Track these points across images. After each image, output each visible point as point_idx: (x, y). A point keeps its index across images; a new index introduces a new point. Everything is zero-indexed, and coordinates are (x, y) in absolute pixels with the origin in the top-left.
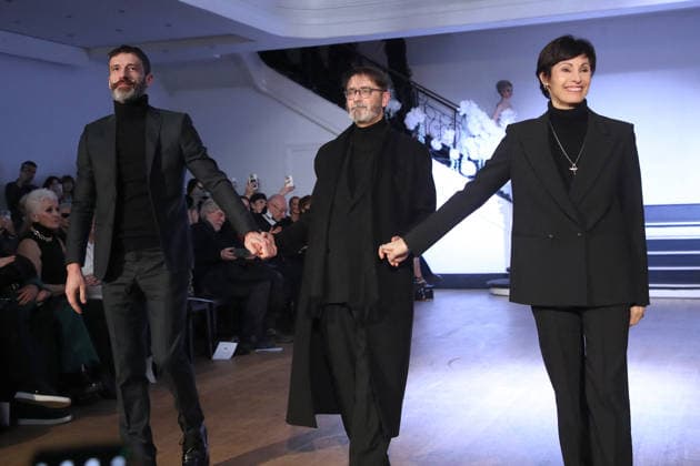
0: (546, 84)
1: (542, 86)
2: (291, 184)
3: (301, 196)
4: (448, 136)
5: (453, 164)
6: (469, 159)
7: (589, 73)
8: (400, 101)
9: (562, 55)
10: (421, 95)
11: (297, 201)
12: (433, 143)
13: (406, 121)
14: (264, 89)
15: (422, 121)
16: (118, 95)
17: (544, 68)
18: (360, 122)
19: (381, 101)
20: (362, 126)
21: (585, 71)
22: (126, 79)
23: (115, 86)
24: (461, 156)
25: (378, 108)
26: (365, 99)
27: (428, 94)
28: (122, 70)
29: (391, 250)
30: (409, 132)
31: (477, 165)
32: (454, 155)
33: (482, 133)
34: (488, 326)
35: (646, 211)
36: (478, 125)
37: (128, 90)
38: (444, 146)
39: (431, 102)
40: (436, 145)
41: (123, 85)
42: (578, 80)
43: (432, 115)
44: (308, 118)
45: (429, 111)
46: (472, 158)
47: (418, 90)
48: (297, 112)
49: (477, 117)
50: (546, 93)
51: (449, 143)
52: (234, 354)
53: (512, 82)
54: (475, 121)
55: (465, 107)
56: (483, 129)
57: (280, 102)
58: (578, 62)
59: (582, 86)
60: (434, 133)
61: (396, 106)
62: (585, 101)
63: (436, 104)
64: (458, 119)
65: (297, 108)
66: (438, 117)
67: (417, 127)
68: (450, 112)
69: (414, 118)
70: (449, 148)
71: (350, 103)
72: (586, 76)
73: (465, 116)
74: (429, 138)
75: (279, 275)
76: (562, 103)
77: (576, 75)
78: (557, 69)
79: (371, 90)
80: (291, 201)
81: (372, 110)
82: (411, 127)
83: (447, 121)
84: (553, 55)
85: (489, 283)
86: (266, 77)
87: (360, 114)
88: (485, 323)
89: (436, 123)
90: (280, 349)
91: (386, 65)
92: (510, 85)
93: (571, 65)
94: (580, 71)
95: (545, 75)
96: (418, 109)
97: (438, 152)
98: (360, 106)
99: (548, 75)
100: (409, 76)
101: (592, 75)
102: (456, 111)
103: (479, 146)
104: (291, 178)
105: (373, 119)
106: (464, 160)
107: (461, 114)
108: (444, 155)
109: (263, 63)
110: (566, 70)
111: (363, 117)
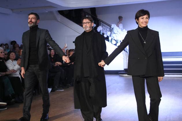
0: (137, 22)
1: (136, 22)
2: (66, 46)
3: (69, 49)
4: (109, 33)
5: (110, 41)
6: (114, 40)
7: (148, 19)
8: (96, 24)
9: (142, 14)
10: (101, 23)
11: (68, 51)
12: (104, 35)
13: (97, 29)
14: (59, 21)
15: (101, 29)
16: (29, 25)
17: (137, 18)
18: (87, 31)
19: (91, 25)
20: (87, 32)
21: (147, 18)
22: (31, 21)
23: (29, 23)
24: (112, 39)
25: (91, 27)
26: (87, 25)
27: (103, 22)
28: (30, 19)
29: (101, 64)
30: (98, 32)
31: (116, 41)
32: (110, 38)
33: (118, 33)
34: (119, 84)
35: (162, 54)
36: (117, 31)
37: (31, 24)
38: (107, 36)
39: (104, 24)
40: (105, 36)
41: (30, 23)
42: (145, 21)
43: (104, 28)
44: (71, 28)
45: (103, 27)
46: (115, 39)
47: (101, 21)
48: (68, 27)
49: (116, 28)
50: (137, 23)
51: (109, 35)
52: (51, 92)
53: (123, 17)
54: (116, 29)
55: (113, 26)
56: (118, 32)
57: (64, 24)
58: (145, 16)
59: (146, 22)
60: (105, 33)
61: (95, 25)
62: (147, 26)
63: (105, 25)
64: (111, 29)
65: (68, 26)
66: (106, 29)
67: (100, 31)
68: (109, 27)
69: (100, 29)
70: (109, 37)
71: (84, 26)
72: (147, 20)
73: (113, 28)
74: (103, 34)
75: (63, 70)
76: (141, 26)
77: (145, 20)
78: (140, 18)
79: (89, 23)
80: (66, 51)
81: (89, 28)
82: (99, 31)
83: (108, 29)
84: (139, 14)
85: (119, 73)
86: (60, 17)
87: (86, 29)
88: (118, 84)
89: (105, 30)
90: (63, 90)
91: (90, 14)
92: (122, 17)
93: (144, 17)
94: (146, 19)
95: (137, 19)
96: (100, 26)
97: (106, 38)
98: (86, 27)
99: (138, 19)
100: (97, 17)
101: (149, 19)
102: (111, 27)
103: (117, 36)
104: (66, 45)
105: (90, 30)
106: (113, 40)
107: (112, 28)
108: (107, 38)
109: (59, 14)
110: (143, 19)
111: (87, 30)
